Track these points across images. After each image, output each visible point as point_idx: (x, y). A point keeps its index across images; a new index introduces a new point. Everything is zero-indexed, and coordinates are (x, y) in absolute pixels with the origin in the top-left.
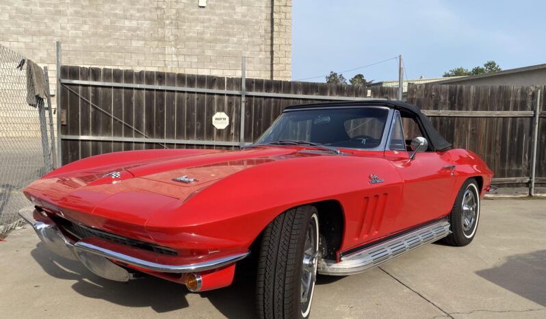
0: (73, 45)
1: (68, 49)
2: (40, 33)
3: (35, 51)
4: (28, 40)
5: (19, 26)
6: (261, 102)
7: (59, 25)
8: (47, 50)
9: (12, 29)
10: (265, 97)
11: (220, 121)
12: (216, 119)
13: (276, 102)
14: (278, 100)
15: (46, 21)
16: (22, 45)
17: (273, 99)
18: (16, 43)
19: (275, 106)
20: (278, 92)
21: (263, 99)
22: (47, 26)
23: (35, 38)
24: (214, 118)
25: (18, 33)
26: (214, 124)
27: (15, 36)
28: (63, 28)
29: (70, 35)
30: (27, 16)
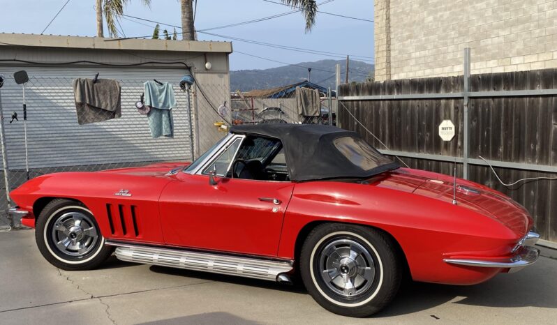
0: (550, 28)
1: (544, 34)
2: (518, 22)
3: (513, 43)
4: (506, 33)
5: (499, 18)
6: (488, 104)
7: (536, 8)
8: (524, 40)
9: (494, 23)
10: (493, 97)
11: (446, 130)
12: (443, 129)
13: (507, 103)
14: (510, 100)
15: (524, 6)
16: (502, 39)
17: (503, 100)
18: (497, 38)
19: (507, 109)
20: (508, 89)
21: (491, 100)
22: (525, 12)
23: (513, 29)
24: (440, 127)
25: (498, 28)
26: (440, 134)
27: (496, 31)
28: (540, 10)
29: (547, 17)
30: (507, 6)
